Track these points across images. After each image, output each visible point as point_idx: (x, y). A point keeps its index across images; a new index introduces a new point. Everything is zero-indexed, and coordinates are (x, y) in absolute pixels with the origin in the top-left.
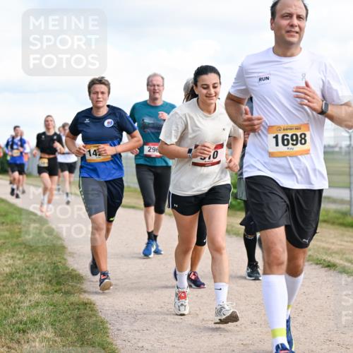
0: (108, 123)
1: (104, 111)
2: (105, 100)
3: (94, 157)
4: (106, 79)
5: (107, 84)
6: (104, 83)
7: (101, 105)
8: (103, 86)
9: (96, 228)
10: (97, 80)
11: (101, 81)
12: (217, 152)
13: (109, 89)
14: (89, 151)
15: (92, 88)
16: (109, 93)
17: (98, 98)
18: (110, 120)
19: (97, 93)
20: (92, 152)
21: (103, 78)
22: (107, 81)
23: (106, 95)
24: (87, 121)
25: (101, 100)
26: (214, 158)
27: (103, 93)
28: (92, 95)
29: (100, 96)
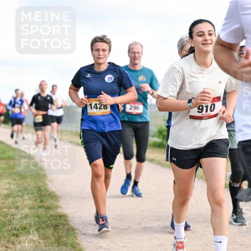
0: (109, 78)
1: (104, 67)
2: (105, 57)
3: (94, 110)
4: (107, 37)
5: (108, 43)
6: (105, 42)
7: (101, 61)
8: (104, 44)
9: (95, 176)
10: (99, 38)
11: (102, 39)
12: (214, 105)
13: (110, 47)
14: (91, 105)
15: (94, 46)
16: (110, 50)
17: (99, 55)
18: (110, 76)
19: (98, 50)
20: (93, 105)
21: (105, 36)
22: (108, 39)
23: (107, 53)
24: (89, 76)
25: (102, 56)
26: (211, 111)
27: (104, 50)
28: (94, 52)
29: (101, 53)
